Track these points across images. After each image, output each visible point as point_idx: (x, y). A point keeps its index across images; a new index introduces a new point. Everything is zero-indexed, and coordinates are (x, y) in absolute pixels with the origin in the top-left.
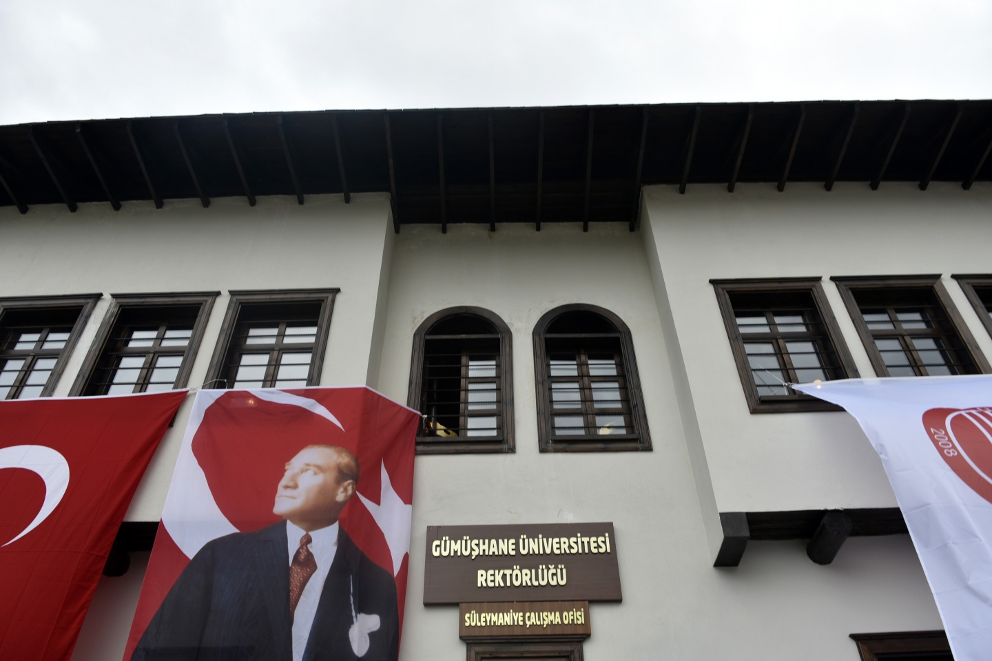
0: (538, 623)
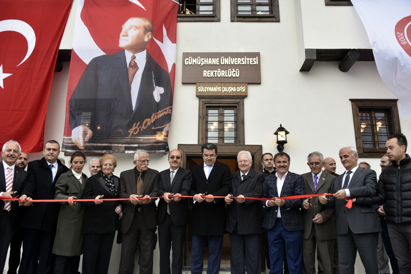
0: (227, 91)
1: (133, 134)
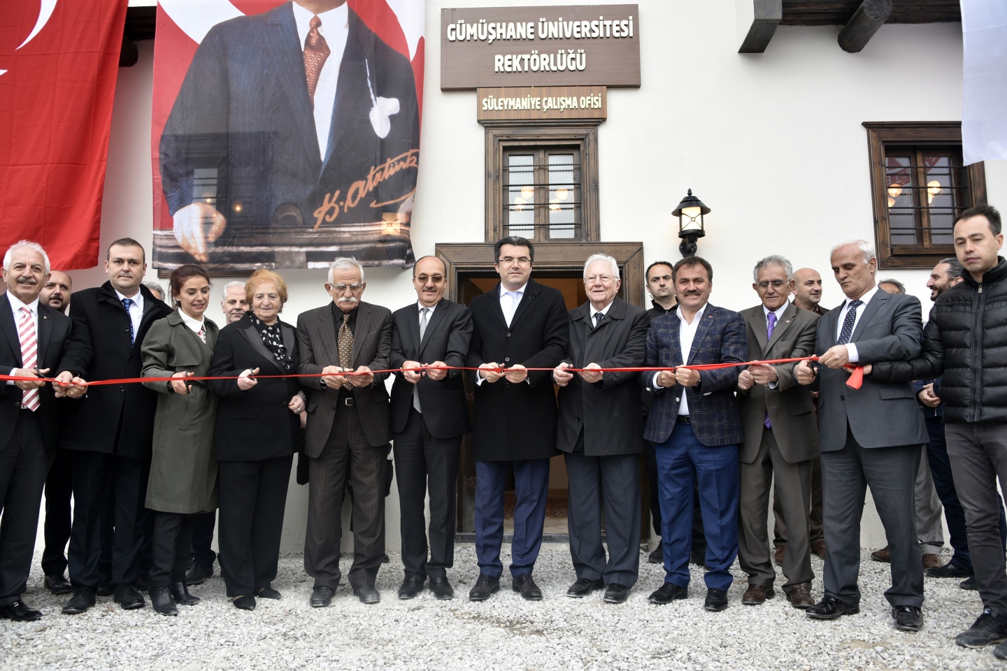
0: (555, 107)
1: (324, 222)
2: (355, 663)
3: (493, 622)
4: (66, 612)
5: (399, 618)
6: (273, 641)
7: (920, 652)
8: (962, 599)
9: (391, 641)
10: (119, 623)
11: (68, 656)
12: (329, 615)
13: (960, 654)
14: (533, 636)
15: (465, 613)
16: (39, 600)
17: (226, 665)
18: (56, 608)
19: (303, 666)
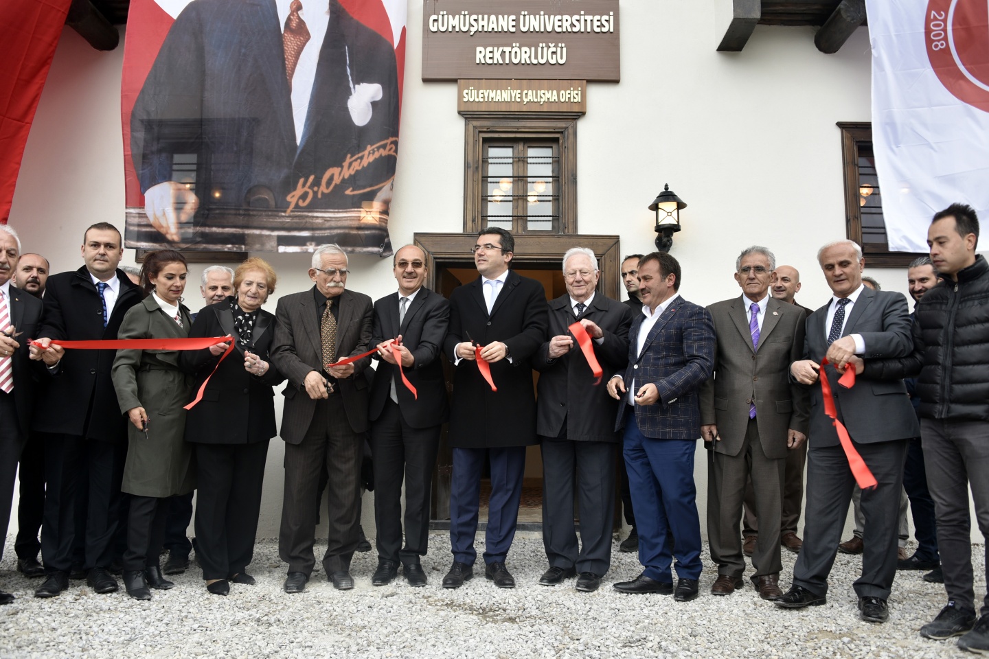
0: (536, 100)
1: (297, 206)
2: (329, 650)
3: (466, 609)
4: (39, 595)
5: (373, 604)
6: (247, 626)
7: (885, 643)
8: (926, 591)
9: (364, 627)
10: (92, 607)
11: (40, 640)
12: (303, 600)
13: (924, 645)
14: (506, 623)
15: (439, 600)
16: (12, 583)
17: (199, 650)
18: (29, 592)
19: (276, 652)
